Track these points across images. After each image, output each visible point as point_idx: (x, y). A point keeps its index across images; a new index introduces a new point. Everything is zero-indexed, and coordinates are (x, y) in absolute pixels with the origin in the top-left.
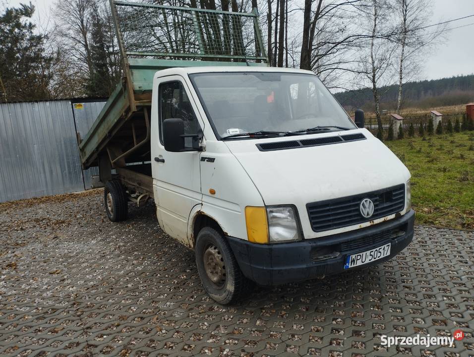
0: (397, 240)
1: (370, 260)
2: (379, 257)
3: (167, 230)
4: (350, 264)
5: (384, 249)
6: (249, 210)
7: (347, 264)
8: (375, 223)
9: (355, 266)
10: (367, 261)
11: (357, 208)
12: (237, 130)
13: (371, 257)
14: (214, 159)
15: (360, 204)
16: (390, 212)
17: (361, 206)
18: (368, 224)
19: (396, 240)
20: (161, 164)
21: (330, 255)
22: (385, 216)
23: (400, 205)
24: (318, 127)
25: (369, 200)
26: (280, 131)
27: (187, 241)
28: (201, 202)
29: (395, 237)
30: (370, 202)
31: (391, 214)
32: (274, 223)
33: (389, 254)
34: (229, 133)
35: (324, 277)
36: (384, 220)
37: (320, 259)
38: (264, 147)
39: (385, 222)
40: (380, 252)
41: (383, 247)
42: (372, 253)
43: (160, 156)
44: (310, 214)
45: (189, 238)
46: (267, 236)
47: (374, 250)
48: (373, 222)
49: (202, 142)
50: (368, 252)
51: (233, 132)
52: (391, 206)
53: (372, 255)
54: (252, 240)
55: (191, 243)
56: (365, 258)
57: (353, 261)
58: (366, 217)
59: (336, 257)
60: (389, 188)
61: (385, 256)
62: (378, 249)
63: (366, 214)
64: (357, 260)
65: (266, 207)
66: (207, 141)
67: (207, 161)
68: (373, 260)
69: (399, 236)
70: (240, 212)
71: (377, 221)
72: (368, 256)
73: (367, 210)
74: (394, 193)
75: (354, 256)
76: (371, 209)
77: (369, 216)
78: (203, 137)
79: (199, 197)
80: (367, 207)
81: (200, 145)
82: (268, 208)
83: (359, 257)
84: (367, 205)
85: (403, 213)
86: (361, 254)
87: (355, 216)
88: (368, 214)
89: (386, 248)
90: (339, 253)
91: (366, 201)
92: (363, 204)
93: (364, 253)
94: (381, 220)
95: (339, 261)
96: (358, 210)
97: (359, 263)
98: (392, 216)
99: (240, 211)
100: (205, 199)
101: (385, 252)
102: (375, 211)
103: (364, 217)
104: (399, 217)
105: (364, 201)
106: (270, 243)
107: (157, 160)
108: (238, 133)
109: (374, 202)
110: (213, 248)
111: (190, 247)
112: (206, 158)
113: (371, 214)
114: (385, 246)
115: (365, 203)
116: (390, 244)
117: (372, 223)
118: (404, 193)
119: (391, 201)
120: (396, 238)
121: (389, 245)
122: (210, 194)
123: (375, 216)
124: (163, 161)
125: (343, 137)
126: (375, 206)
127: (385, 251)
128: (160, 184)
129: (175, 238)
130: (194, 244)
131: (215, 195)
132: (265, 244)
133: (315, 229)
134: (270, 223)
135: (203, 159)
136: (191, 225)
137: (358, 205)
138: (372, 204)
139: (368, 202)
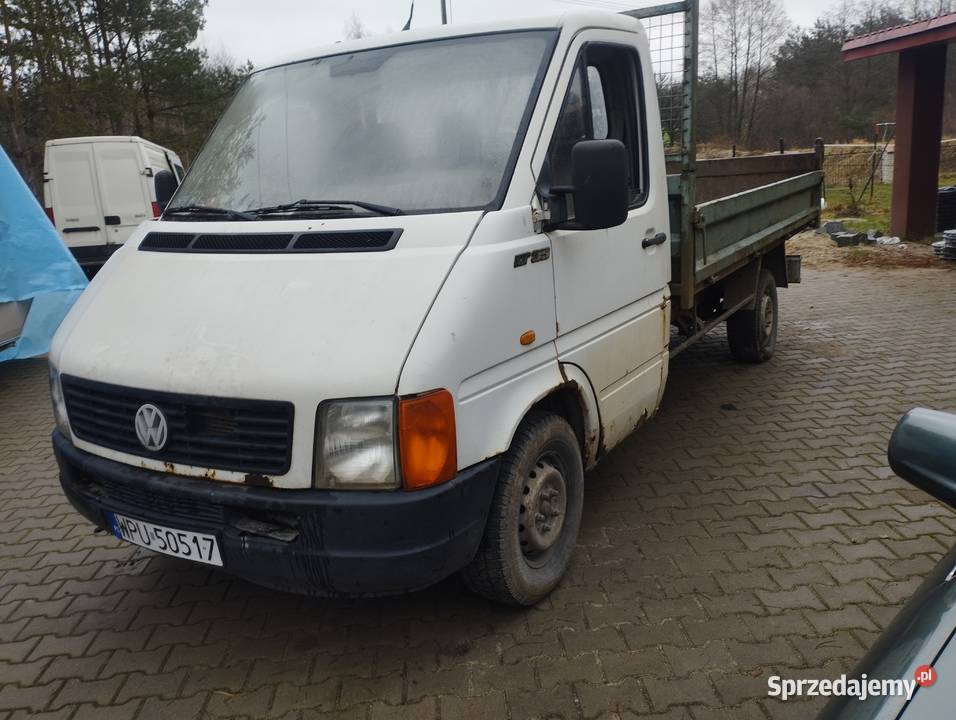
1: (162, 549)
2: (186, 554)
4: (121, 531)
5: (199, 542)
7: (116, 527)
8: (177, 471)
10: (157, 548)
11: (130, 416)
13: (162, 541)
15: (135, 410)
16: (225, 464)
17: (138, 418)
22: (209, 468)
25: (156, 410)
30: (158, 416)
31: (233, 470)
36: (203, 474)
39: (205, 480)
40: (186, 544)
48: (172, 466)
50: (150, 527)
56: (146, 536)
58: (148, 445)
61: (205, 561)
63: (147, 439)
64: (131, 530)
68: (172, 553)
71: (182, 469)
73: (151, 431)
76: (159, 435)
77: (155, 448)
80: (149, 425)
84: (150, 420)
85: (280, 482)
88: (152, 443)
89: (203, 544)
91: (149, 409)
94: (198, 471)
98: (238, 477)
101: (204, 553)
104: (257, 484)
105: (144, 408)
109: (167, 421)
113: (160, 444)
114: (198, 535)
115: (145, 413)
116: (212, 537)
117: (168, 469)
121: (212, 541)
123: (175, 455)
126: (171, 430)
127: (200, 547)
137: (133, 412)
138: (163, 422)
139: (154, 414)
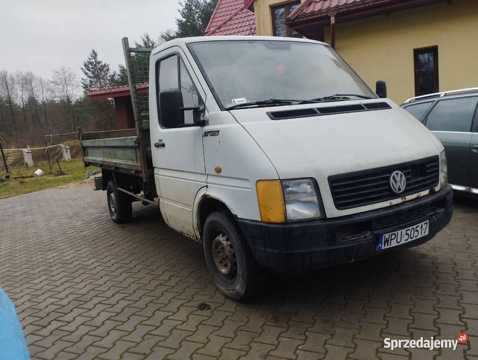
0: (436, 217)
1: (406, 240)
2: (416, 237)
3: (172, 224)
4: (383, 244)
5: (422, 227)
6: (261, 184)
7: (380, 245)
8: (407, 200)
9: (389, 247)
10: (403, 242)
11: (387, 181)
12: (244, 99)
13: (407, 236)
14: (218, 131)
15: (390, 177)
16: (423, 188)
17: (392, 180)
18: (399, 201)
19: (434, 217)
20: (161, 150)
21: (359, 235)
22: (418, 192)
23: (434, 180)
24: (336, 95)
25: (400, 172)
26: (292, 99)
27: (193, 232)
28: (206, 184)
29: (433, 213)
30: (401, 175)
31: (426, 190)
32: (290, 199)
33: (427, 233)
34: (235, 102)
35: (353, 260)
36: (416, 196)
37: (348, 239)
38: (276, 116)
39: (418, 198)
40: (418, 231)
41: (420, 225)
42: (409, 232)
43: (160, 140)
44: (332, 188)
45: (195, 228)
46: (284, 214)
47: (411, 228)
48: (405, 198)
49: (204, 115)
50: (404, 231)
51: (239, 101)
52: (425, 180)
53: (408, 234)
54: (265, 220)
55: (197, 233)
56: (400, 238)
57: (387, 241)
58: (397, 192)
59: (366, 237)
60: (422, 159)
61: (423, 235)
62: (414, 227)
63: (397, 188)
64: (391, 240)
65: (282, 181)
66: (209, 113)
67: (211, 135)
68: (410, 240)
69: (437, 214)
70: (251, 189)
71: (409, 198)
72: (404, 234)
73: (399, 184)
74: (427, 166)
75: (387, 236)
76: (402, 184)
77: (401, 192)
78: (205, 110)
79: (203, 178)
80: (399, 181)
81: (202, 119)
82: (284, 183)
83: (393, 237)
84: (398, 179)
85: (437, 189)
86: (396, 233)
87: (384, 191)
88: (399, 189)
89: (424, 226)
90: (370, 232)
91: (397, 174)
92: (394, 178)
93: (399, 232)
94: (415, 196)
95: (370, 241)
96: (388, 184)
97: (394, 244)
98: (426, 192)
99: (251, 187)
100: (210, 179)
101: (423, 231)
102: (407, 185)
103: (395, 193)
104: (432, 192)
105: (394, 174)
106: (287, 222)
107: (157, 146)
108: (245, 102)
109: (405, 176)
110: (221, 235)
111: (197, 239)
112: (209, 132)
113: (403, 189)
114: (423, 223)
115: (395, 175)
116: (428, 221)
117: (404, 200)
118: (437, 166)
119: (425, 174)
120: (434, 215)
121: (427, 223)
122: (215, 173)
123: (407, 192)
124: (163, 145)
125: (366, 105)
126: (407, 180)
127: (422, 229)
128: (161, 172)
129: (180, 230)
130: (201, 234)
131: (222, 174)
132: (281, 223)
133: (339, 206)
134: (286, 199)
135: (206, 134)
136: (197, 212)
137: (388, 178)
138: (404, 177)
139: (399, 175)
